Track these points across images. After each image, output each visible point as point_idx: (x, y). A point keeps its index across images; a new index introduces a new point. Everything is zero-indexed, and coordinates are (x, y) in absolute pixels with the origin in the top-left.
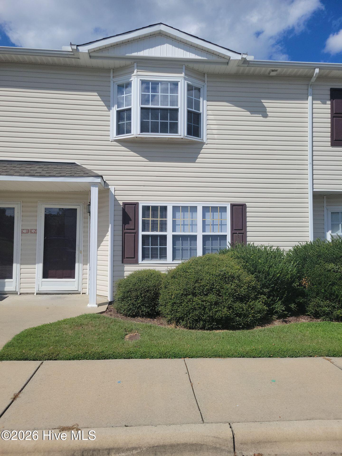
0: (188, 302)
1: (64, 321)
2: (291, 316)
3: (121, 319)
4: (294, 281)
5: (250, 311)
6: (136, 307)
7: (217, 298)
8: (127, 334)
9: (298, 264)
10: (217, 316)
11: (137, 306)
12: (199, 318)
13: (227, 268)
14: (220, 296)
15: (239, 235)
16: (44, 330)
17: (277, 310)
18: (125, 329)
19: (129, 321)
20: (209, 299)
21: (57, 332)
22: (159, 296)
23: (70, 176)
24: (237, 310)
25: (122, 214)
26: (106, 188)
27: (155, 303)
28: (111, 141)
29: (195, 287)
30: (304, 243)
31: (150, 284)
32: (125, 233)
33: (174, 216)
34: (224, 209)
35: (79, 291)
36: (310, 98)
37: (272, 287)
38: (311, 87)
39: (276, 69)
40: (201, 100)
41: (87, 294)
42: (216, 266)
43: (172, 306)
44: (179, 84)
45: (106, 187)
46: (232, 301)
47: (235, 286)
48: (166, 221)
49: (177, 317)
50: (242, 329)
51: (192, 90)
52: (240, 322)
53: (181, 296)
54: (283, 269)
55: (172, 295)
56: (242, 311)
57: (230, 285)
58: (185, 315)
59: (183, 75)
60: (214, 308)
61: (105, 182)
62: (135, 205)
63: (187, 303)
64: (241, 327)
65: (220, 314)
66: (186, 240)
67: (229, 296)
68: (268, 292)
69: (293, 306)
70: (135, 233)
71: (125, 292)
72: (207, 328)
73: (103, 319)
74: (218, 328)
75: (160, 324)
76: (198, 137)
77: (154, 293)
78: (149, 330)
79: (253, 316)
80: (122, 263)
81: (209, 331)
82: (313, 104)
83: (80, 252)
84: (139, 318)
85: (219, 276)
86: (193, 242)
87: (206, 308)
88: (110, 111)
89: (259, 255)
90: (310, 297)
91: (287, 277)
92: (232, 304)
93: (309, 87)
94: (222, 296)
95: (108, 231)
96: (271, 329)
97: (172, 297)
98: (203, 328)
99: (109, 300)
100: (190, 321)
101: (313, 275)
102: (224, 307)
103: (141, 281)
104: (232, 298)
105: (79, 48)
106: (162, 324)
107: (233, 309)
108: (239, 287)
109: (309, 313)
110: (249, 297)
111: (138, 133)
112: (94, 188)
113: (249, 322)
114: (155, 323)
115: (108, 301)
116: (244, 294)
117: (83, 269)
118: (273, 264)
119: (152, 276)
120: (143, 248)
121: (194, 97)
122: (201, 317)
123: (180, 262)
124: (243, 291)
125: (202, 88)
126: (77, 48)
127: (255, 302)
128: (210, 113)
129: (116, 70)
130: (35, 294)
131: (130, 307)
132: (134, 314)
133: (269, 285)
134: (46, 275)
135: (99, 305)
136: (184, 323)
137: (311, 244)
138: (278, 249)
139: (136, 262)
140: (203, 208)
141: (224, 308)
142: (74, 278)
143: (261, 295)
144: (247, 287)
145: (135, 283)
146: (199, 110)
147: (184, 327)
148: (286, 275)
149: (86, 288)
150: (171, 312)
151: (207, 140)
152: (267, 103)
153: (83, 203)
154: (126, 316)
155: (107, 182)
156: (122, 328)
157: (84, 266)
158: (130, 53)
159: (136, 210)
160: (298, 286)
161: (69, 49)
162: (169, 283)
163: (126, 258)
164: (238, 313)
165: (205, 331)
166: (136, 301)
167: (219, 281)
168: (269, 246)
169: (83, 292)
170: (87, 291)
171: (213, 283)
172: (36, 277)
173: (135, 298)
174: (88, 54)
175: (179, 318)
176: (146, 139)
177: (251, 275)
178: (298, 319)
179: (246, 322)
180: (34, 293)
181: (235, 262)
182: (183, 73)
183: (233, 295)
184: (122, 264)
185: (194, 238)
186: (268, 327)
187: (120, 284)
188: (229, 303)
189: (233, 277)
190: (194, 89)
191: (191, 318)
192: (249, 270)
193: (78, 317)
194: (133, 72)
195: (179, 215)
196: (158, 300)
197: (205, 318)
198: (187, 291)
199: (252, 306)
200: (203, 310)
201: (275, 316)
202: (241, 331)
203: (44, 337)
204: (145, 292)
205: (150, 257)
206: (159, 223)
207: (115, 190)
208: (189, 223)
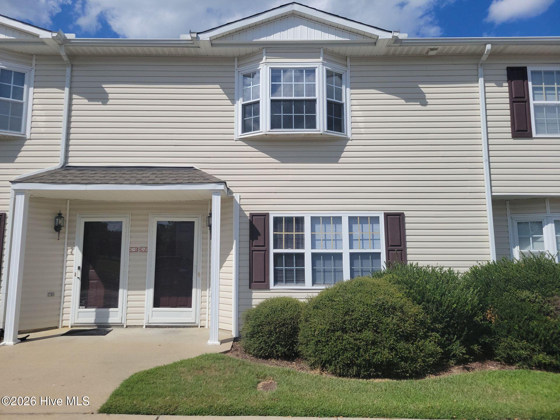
0: (336, 340)
1: (181, 362)
2: (475, 361)
3: (250, 360)
4: (475, 315)
5: (419, 353)
6: (269, 346)
7: (374, 336)
8: (259, 382)
9: (479, 291)
10: (375, 360)
11: (271, 344)
12: (351, 362)
13: (386, 296)
14: (378, 333)
15: (398, 252)
16: (157, 373)
17: (455, 353)
18: (257, 375)
19: (261, 364)
20: (364, 337)
21: (174, 377)
22: (298, 332)
23: (188, 183)
24: (402, 352)
25: (249, 228)
26: (229, 196)
27: (293, 341)
28: (236, 140)
29: (345, 321)
30: (485, 264)
31: (287, 315)
32: (253, 251)
33: (313, 229)
34: (375, 220)
35: (197, 324)
36: (481, 80)
37: (447, 322)
38: (482, 67)
39: (436, 47)
40: (344, 87)
41: (207, 327)
42: (371, 293)
43: (316, 345)
44: (317, 70)
45: (229, 194)
46: (394, 340)
47: (398, 321)
48: (303, 235)
49: (323, 360)
50: (409, 378)
51: (332, 76)
52: (407, 368)
53: (327, 332)
54: (459, 298)
55: (315, 330)
56: (408, 353)
57: (391, 318)
58: (333, 357)
59: (321, 60)
60: (371, 349)
61: (228, 189)
62: (266, 216)
63: (335, 342)
64: (408, 375)
65: (379, 357)
66: (329, 260)
67: (391, 334)
68: (442, 328)
69: (476, 347)
70: (265, 251)
71: (255, 326)
72: (363, 375)
73: (229, 361)
74: (377, 377)
75: (301, 369)
76: (341, 132)
77: (291, 327)
78: (288, 377)
79: (424, 361)
80: (250, 288)
81: (365, 380)
82: (485, 87)
83: (198, 274)
84: (273, 361)
85: (376, 306)
86: (338, 261)
87: (361, 348)
88: (234, 105)
89: (426, 279)
90: (499, 335)
91: (467, 308)
92: (394, 343)
93: (479, 67)
94: (382, 334)
95: (232, 249)
96: (450, 379)
97: (316, 333)
98: (357, 376)
99: (234, 335)
100: (340, 366)
101: (501, 305)
102: (384, 347)
103: (274, 312)
104: (394, 336)
105: (199, 35)
106: (302, 368)
107: (396, 350)
108: (403, 321)
109: (498, 358)
110: (416, 334)
111: (268, 130)
112: (216, 196)
113: (419, 369)
114: (294, 367)
115: (232, 337)
116: (409, 331)
117: (202, 296)
118: (445, 292)
119: (289, 306)
120: (275, 270)
121: (335, 85)
122: (355, 361)
123: (323, 287)
124: (408, 326)
125: (344, 73)
126: (197, 35)
127: (425, 342)
128: (354, 102)
129: (241, 58)
130: (144, 327)
131: (261, 346)
132: (267, 354)
133: (443, 318)
134: (157, 304)
135: (222, 342)
136: (333, 367)
137: (495, 264)
138: (450, 271)
139: (267, 288)
140: (349, 218)
141: (384, 349)
142: (190, 307)
143: (432, 332)
144: (413, 321)
145: (268, 315)
146: (341, 100)
147: (332, 374)
148: (465, 306)
149: (205, 319)
150: (314, 353)
151: (352, 135)
152: (425, 89)
153: (202, 214)
154: (257, 357)
155: (230, 188)
156: (253, 373)
157: (202, 292)
158: (258, 39)
159: (266, 222)
160: (481, 321)
161: (188, 37)
162: (311, 315)
163: (254, 282)
164: (404, 356)
165: (361, 380)
166: (268, 338)
167: (377, 313)
168: (438, 267)
169: (201, 325)
170: (206, 323)
171: (368, 316)
172: (145, 306)
173: (268, 334)
174: (210, 41)
175: (326, 361)
176: (277, 137)
177: (418, 305)
178: (484, 366)
179: (414, 368)
180: (142, 326)
181: (395, 288)
182: (321, 58)
183: (395, 332)
184: (250, 290)
185: (339, 256)
186: (444, 376)
187: (248, 316)
188: (391, 342)
189: (394, 308)
190: (334, 75)
191: (341, 361)
192: (414, 299)
193: (197, 358)
194: (262, 59)
195: (319, 227)
196: (297, 336)
197: (359, 362)
198: (334, 326)
199: (422, 347)
200: (357, 351)
201: (452, 361)
202: (409, 381)
203: (158, 383)
204: (281, 326)
205: (284, 280)
206: (294, 239)
207: (240, 198)
208: (333, 238)
